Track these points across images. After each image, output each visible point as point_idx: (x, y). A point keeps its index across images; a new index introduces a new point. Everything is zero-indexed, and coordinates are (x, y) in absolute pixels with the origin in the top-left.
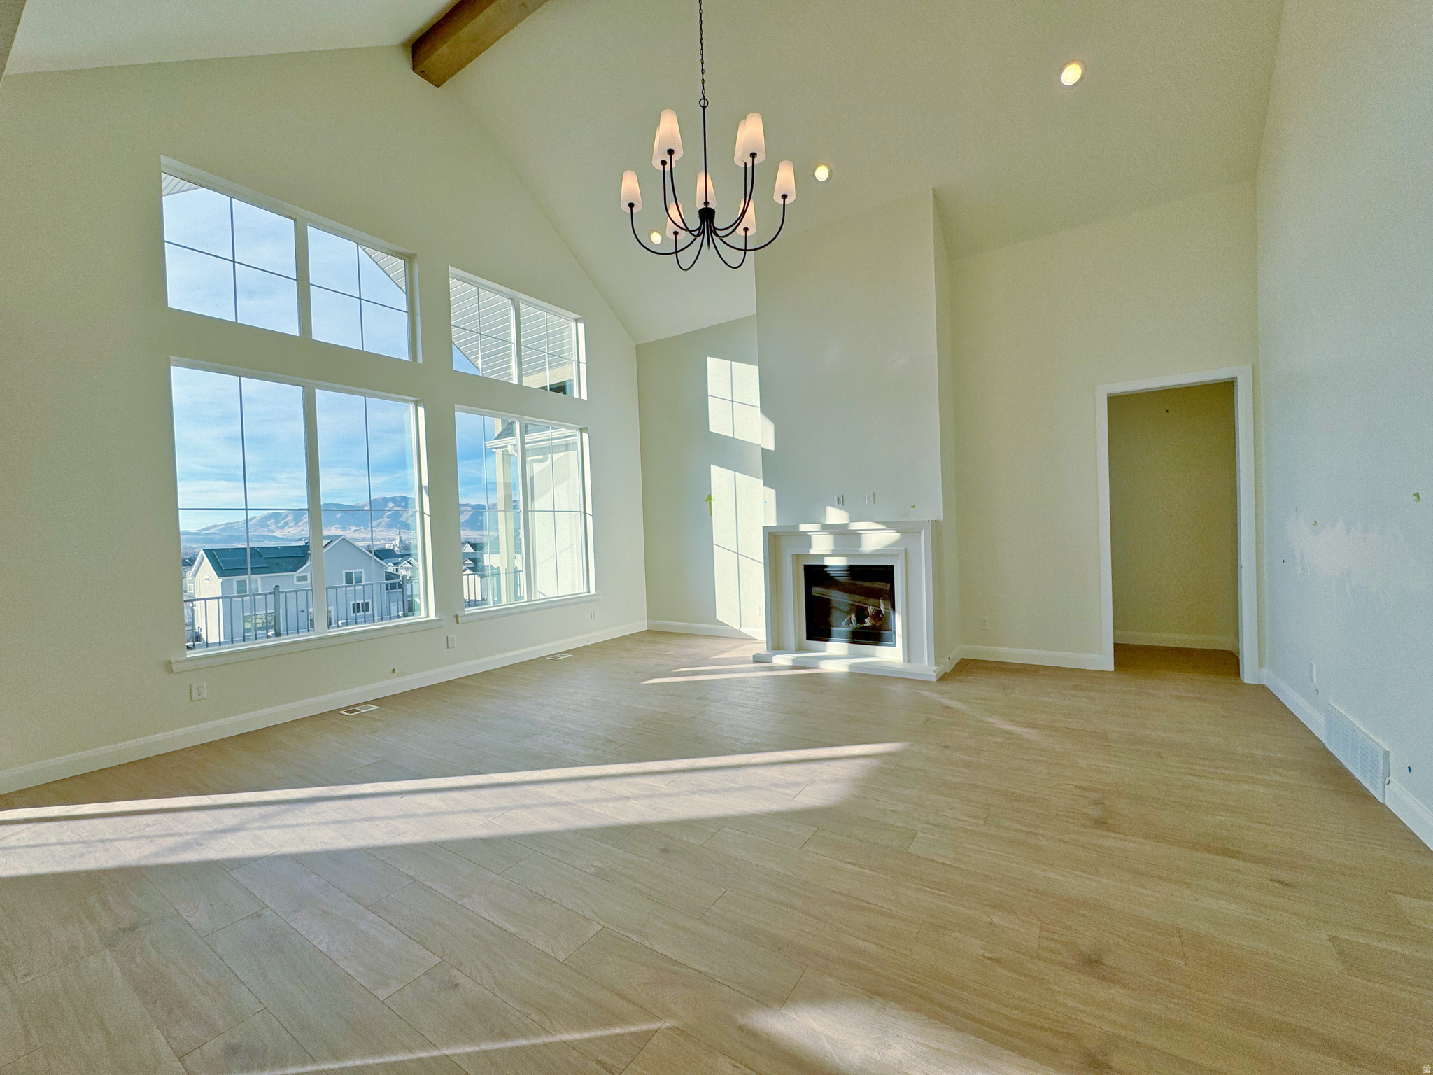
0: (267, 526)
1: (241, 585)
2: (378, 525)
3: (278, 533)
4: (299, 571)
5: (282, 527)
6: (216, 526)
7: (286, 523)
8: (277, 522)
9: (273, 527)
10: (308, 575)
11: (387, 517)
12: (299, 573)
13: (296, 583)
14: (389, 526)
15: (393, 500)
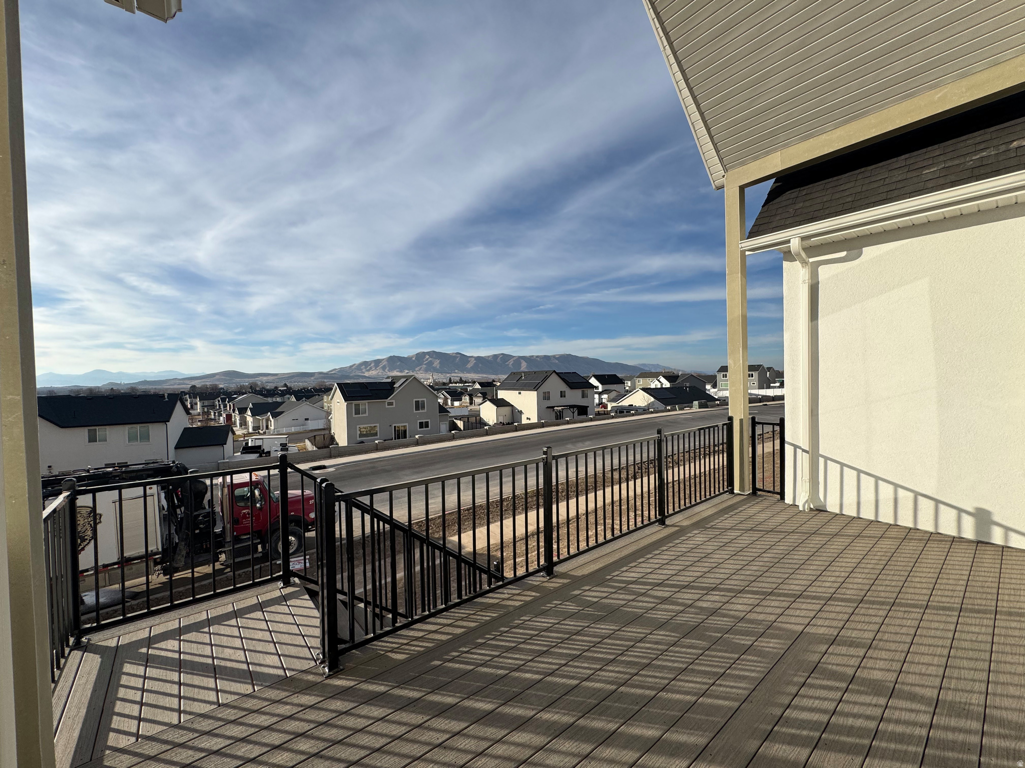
0: (362, 370)
1: (357, 406)
2: (420, 369)
3: (367, 374)
4: (389, 398)
5: (368, 371)
6: (335, 369)
7: (371, 368)
8: (366, 368)
9: (364, 370)
10: (394, 401)
11: (425, 365)
12: (389, 400)
13: (387, 407)
14: (426, 371)
15: (428, 353)
